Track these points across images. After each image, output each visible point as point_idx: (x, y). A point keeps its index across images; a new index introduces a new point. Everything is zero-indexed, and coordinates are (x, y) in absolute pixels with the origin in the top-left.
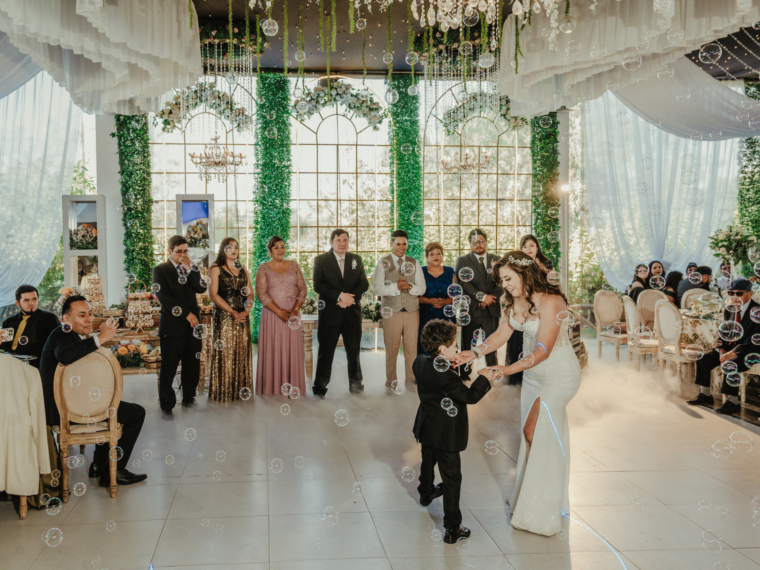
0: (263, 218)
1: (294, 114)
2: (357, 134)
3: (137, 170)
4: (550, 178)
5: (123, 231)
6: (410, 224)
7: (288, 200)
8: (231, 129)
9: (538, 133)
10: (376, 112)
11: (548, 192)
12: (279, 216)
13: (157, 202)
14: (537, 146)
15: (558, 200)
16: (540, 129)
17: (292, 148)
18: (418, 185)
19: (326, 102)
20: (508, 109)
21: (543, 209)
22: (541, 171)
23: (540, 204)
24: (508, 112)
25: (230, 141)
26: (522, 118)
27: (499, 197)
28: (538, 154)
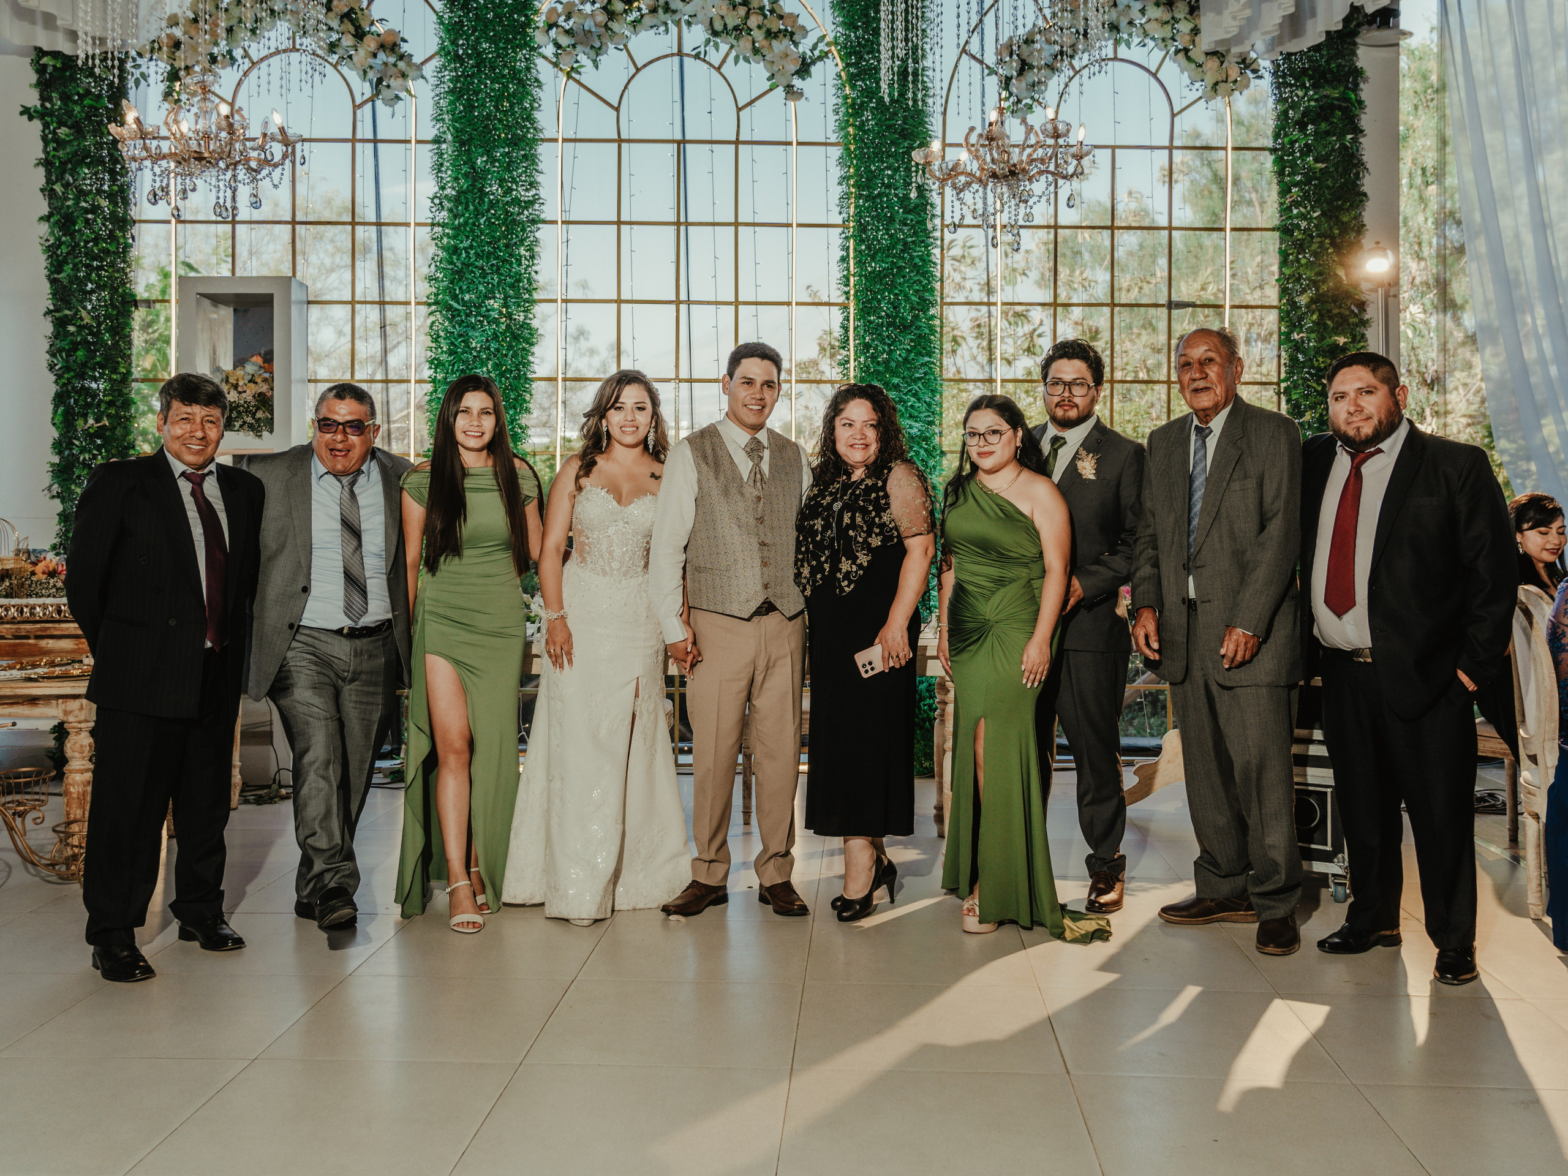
0: (451, 353)
1: (549, 50)
2: (739, 110)
3: (87, 211)
4: (1333, 238)
5: (49, 386)
6: (894, 373)
7: (526, 301)
8: (368, 94)
9: (1294, 106)
10: (786, 41)
11: (1324, 281)
12: (494, 346)
13: (148, 303)
14: (1292, 143)
15: (1362, 306)
16: (1300, 93)
17: (542, 149)
18: (921, 258)
19: (642, 16)
20: (1195, 31)
21: (1310, 331)
22: (1303, 216)
23: (1301, 319)
24: (1197, 39)
25: (365, 131)
26: (1244, 61)
27: (1174, 298)
28: (1293, 165)
